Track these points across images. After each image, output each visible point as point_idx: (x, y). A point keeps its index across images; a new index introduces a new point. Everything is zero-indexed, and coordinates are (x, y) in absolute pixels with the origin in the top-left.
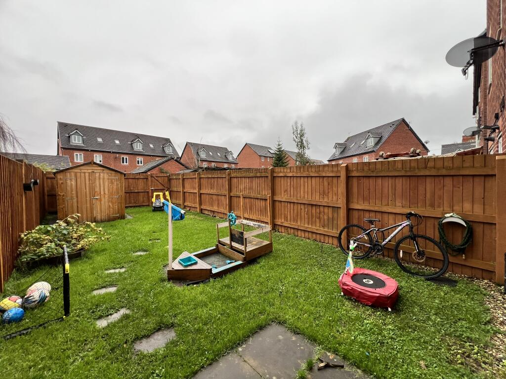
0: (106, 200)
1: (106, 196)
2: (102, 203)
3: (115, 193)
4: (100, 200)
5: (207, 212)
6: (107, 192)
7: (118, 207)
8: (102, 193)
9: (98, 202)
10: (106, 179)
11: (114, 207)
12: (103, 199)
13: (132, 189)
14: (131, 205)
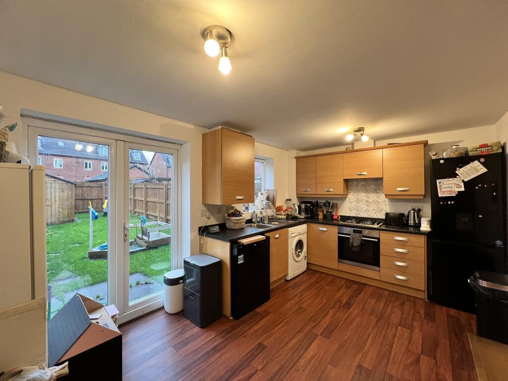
0: (57, 206)
1: (57, 203)
2: (53, 208)
3: (65, 200)
4: (51, 206)
5: (151, 217)
6: (57, 199)
7: (68, 212)
8: (53, 200)
9: (49, 208)
10: (57, 189)
11: (64, 212)
12: (53, 204)
13: (86, 196)
14: (84, 211)
